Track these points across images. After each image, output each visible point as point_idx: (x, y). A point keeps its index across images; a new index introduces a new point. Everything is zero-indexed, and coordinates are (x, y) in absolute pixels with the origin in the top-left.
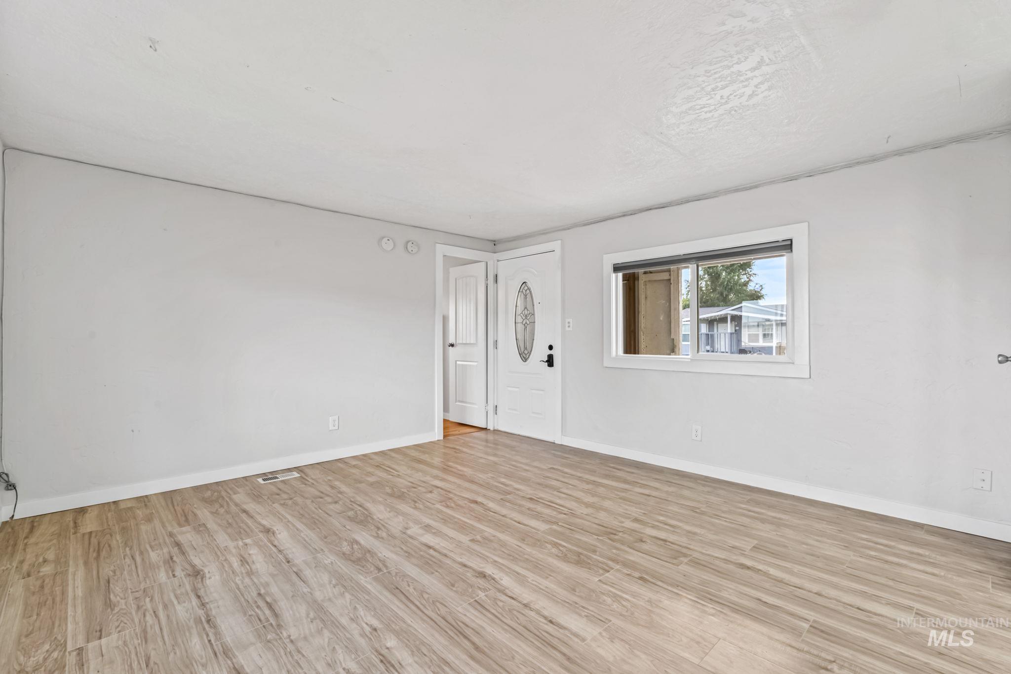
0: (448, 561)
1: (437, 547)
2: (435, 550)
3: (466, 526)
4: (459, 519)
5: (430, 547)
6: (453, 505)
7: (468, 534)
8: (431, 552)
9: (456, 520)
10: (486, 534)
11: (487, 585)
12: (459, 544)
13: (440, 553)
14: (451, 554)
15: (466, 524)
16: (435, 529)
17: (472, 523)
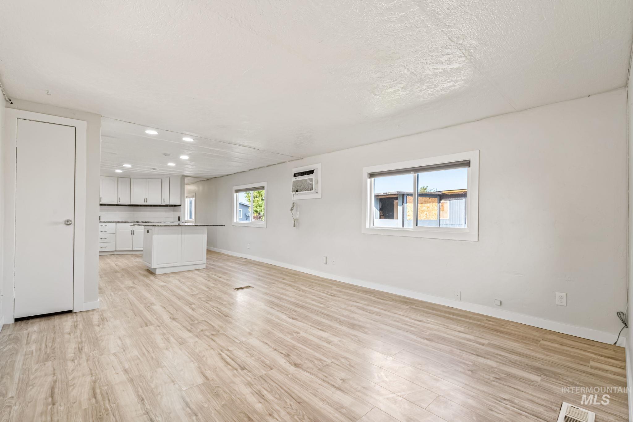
0: (310, 324)
1: (318, 330)
2: (318, 329)
3: (303, 342)
4: (309, 348)
5: (321, 330)
6: (316, 362)
7: (301, 337)
8: (320, 328)
9: (311, 347)
10: (290, 337)
11: (292, 316)
12: (306, 331)
13: (315, 327)
14: (309, 327)
15: (303, 344)
16: (323, 341)
17: (299, 344)
